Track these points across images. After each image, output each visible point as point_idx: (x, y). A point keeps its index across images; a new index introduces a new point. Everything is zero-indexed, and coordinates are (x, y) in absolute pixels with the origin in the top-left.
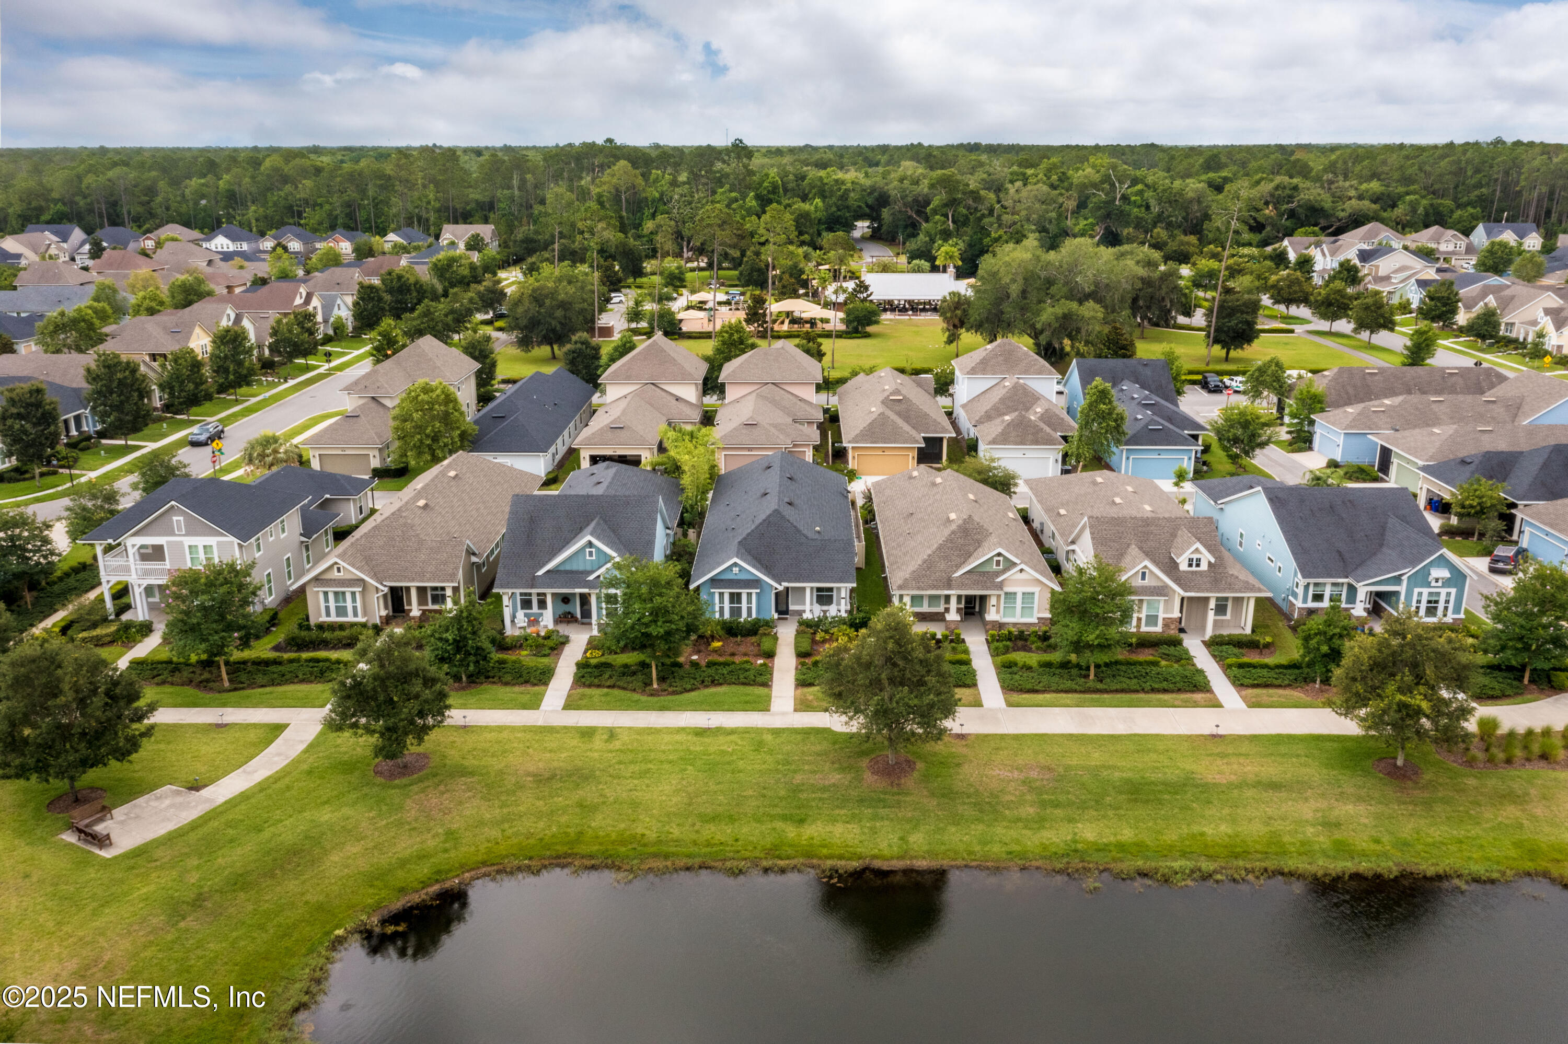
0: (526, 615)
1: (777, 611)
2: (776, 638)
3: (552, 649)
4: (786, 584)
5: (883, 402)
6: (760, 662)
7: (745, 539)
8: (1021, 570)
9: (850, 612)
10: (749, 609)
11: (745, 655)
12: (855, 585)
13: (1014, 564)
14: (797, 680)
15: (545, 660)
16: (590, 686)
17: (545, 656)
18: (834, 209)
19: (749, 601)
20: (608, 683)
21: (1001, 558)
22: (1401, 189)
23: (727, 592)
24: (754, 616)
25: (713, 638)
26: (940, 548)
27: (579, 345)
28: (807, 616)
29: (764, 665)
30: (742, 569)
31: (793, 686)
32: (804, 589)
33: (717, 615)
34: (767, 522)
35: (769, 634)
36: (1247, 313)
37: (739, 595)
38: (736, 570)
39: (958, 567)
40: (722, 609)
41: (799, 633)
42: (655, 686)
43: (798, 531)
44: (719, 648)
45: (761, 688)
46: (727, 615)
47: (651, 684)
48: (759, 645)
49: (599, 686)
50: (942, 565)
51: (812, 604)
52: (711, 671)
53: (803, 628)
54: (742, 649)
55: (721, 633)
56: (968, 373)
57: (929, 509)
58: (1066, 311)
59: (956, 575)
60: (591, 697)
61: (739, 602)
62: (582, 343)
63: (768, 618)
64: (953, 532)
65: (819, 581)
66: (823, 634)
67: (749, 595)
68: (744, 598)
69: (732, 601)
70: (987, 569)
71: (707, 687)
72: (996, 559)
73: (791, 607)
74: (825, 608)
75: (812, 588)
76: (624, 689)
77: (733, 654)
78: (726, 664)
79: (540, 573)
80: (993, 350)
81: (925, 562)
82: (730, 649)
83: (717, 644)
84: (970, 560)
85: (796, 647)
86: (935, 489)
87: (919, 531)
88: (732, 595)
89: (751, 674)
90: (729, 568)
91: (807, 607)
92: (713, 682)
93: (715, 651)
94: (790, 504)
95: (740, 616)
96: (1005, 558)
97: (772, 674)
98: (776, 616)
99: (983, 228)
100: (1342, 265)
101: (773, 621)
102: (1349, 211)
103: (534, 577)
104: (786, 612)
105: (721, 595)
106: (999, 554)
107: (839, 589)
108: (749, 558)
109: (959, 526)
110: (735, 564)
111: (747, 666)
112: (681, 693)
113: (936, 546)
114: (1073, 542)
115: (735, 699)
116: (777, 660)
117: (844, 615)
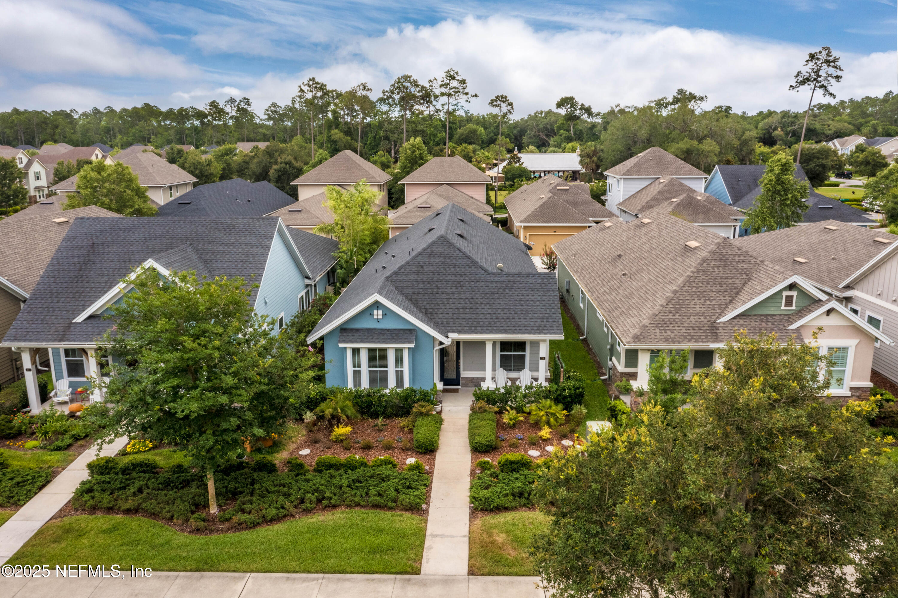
0: (71, 385)
1: (442, 378)
2: (439, 421)
3: (77, 438)
4: (455, 336)
5: (550, 191)
6: (411, 461)
7: (395, 273)
8: (829, 312)
9: (554, 379)
10: (399, 375)
11: (388, 448)
12: (561, 337)
13: (818, 302)
14: (474, 499)
15: (54, 457)
16: (93, 510)
17: (59, 449)
18: (492, 134)
19: (399, 363)
20: (127, 506)
21: (794, 294)
22: (861, 120)
23: (364, 347)
24: (407, 384)
25: (335, 420)
26: (689, 281)
27: (284, 165)
28: (488, 385)
29: (416, 467)
30: (387, 312)
31: (467, 511)
32: (482, 344)
33: (350, 384)
34: (429, 251)
35: (427, 414)
36: (823, 159)
37: (383, 352)
38: (378, 313)
39: (724, 308)
40: (357, 375)
41: (475, 412)
42: (213, 510)
43: (475, 263)
44: (347, 437)
45: (407, 515)
46: (365, 384)
47: (206, 506)
48: (411, 431)
49: (110, 510)
50: (697, 306)
51: (494, 369)
52: (319, 480)
53: (482, 403)
54: (386, 437)
55: (351, 411)
56: (624, 174)
57: (646, 247)
58: (689, 147)
59: (723, 319)
60: (81, 534)
61: (384, 363)
62: (286, 164)
63: (427, 388)
64: (704, 261)
65: (506, 332)
66: (513, 413)
67: (399, 352)
68: (391, 357)
69: (372, 363)
70: (771, 310)
71: (308, 511)
72: (785, 294)
73: (465, 374)
74: (513, 375)
75: (494, 343)
76: (154, 515)
77: (367, 447)
78: (350, 466)
79: (80, 319)
80: (645, 156)
81: (669, 301)
82: (364, 438)
83: (342, 430)
84: (743, 296)
85: (472, 435)
86: (644, 230)
87: (640, 271)
88: (372, 352)
89: (389, 487)
90: (368, 311)
91: (488, 373)
92: (319, 501)
93: (339, 441)
94: (461, 236)
95: (386, 386)
96: (803, 293)
97: (428, 486)
98: (440, 386)
99: (594, 134)
100: (857, 147)
101: (435, 392)
102: (834, 129)
103: (70, 325)
104: (457, 381)
105: (356, 352)
106: (792, 287)
107: (535, 344)
108: (400, 298)
109: (712, 253)
110: (377, 305)
111: (385, 471)
112: (255, 525)
113: (681, 280)
114: (848, 287)
115: (354, 542)
116: (440, 457)
117: (545, 384)
